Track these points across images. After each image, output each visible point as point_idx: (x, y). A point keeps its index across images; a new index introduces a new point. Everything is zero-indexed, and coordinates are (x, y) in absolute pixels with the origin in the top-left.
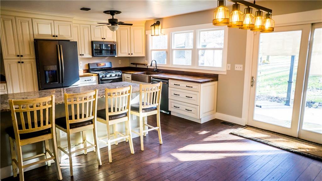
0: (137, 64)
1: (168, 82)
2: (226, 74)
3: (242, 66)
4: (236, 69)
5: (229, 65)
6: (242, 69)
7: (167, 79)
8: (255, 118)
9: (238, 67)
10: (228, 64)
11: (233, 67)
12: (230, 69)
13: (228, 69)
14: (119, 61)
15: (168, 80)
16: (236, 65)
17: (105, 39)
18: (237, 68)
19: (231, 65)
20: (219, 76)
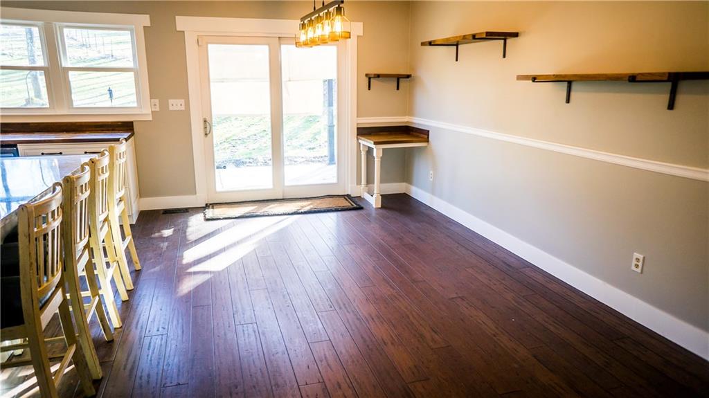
1: (17, 149)
2: (151, 119)
3: (182, 101)
4: (171, 108)
5: (157, 101)
6: (183, 108)
7: (13, 143)
8: (219, 188)
9: (176, 105)
10: (153, 100)
11: (164, 105)
12: (157, 109)
13: (153, 110)
15: (15, 146)
16: (171, 101)
18: (172, 105)
19: (159, 101)
20: (134, 124)
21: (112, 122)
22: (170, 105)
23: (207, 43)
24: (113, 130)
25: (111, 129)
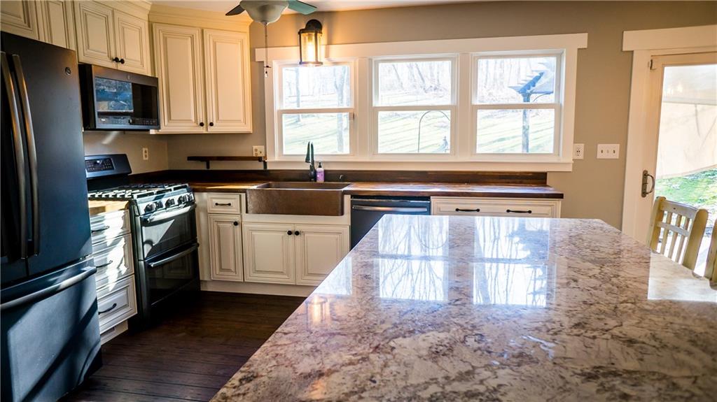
0: (207, 160)
1: (430, 203)
2: (571, 170)
3: (617, 147)
4: (600, 156)
5: (582, 146)
6: (616, 156)
7: (427, 195)
9: (607, 151)
10: (576, 145)
11: (591, 152)
12: (581, 157)
13: (576, 158)
15: (428, 198)
16: (600, 147)
17: (122, 62)
18: (602, 152)
19: (585, 146)
20: (548, 176)
21: (521, 173)
22: (599, 151)
23: (664, 65)
24: (521, 183)
25: (518, 181)
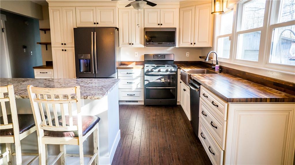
14: (187, 53)
17: (161, 25)
